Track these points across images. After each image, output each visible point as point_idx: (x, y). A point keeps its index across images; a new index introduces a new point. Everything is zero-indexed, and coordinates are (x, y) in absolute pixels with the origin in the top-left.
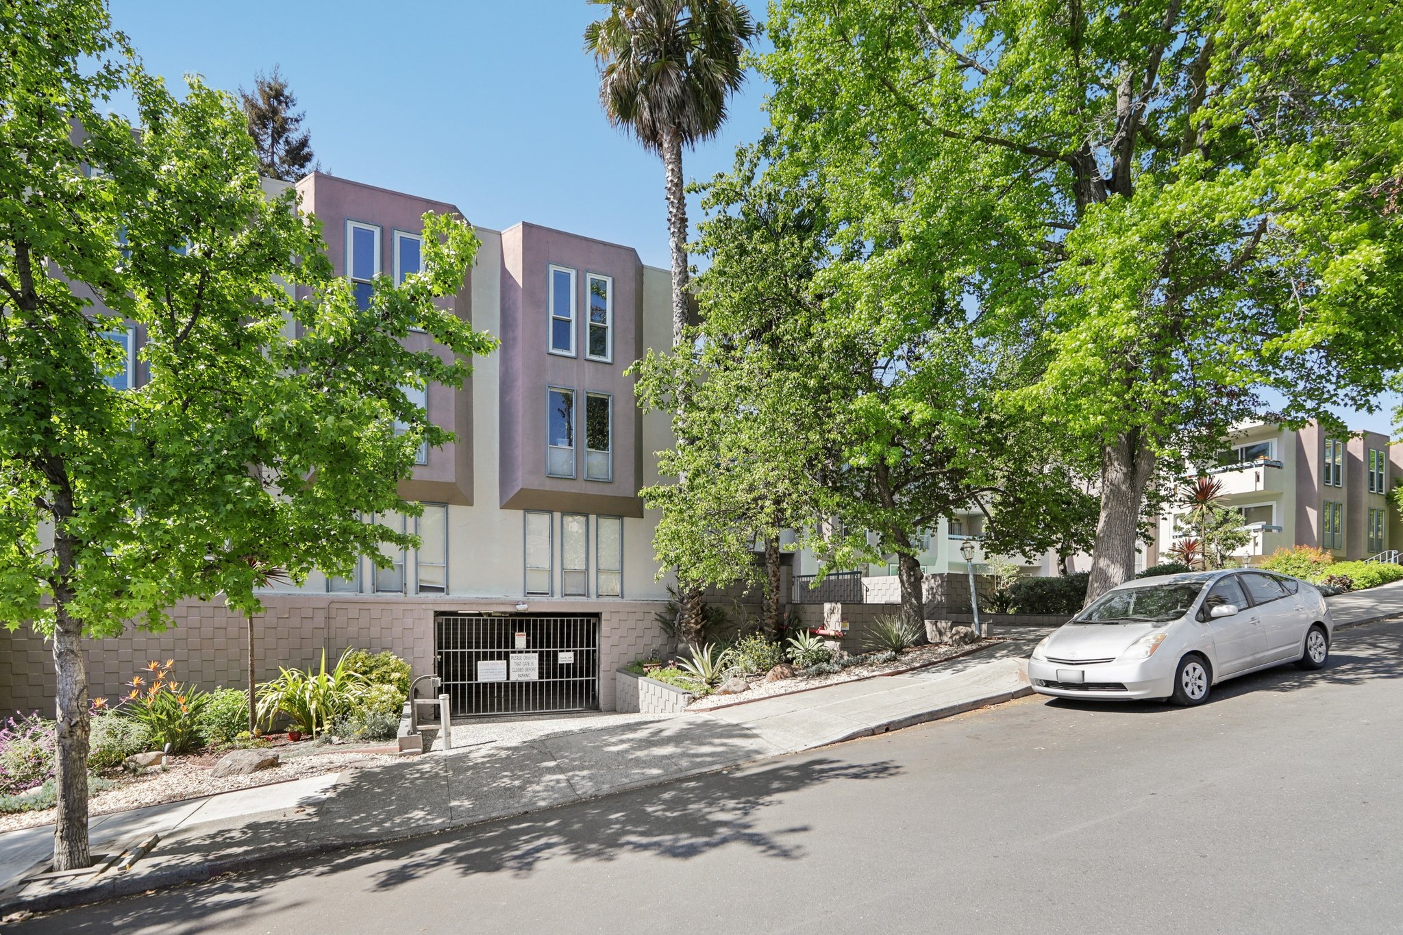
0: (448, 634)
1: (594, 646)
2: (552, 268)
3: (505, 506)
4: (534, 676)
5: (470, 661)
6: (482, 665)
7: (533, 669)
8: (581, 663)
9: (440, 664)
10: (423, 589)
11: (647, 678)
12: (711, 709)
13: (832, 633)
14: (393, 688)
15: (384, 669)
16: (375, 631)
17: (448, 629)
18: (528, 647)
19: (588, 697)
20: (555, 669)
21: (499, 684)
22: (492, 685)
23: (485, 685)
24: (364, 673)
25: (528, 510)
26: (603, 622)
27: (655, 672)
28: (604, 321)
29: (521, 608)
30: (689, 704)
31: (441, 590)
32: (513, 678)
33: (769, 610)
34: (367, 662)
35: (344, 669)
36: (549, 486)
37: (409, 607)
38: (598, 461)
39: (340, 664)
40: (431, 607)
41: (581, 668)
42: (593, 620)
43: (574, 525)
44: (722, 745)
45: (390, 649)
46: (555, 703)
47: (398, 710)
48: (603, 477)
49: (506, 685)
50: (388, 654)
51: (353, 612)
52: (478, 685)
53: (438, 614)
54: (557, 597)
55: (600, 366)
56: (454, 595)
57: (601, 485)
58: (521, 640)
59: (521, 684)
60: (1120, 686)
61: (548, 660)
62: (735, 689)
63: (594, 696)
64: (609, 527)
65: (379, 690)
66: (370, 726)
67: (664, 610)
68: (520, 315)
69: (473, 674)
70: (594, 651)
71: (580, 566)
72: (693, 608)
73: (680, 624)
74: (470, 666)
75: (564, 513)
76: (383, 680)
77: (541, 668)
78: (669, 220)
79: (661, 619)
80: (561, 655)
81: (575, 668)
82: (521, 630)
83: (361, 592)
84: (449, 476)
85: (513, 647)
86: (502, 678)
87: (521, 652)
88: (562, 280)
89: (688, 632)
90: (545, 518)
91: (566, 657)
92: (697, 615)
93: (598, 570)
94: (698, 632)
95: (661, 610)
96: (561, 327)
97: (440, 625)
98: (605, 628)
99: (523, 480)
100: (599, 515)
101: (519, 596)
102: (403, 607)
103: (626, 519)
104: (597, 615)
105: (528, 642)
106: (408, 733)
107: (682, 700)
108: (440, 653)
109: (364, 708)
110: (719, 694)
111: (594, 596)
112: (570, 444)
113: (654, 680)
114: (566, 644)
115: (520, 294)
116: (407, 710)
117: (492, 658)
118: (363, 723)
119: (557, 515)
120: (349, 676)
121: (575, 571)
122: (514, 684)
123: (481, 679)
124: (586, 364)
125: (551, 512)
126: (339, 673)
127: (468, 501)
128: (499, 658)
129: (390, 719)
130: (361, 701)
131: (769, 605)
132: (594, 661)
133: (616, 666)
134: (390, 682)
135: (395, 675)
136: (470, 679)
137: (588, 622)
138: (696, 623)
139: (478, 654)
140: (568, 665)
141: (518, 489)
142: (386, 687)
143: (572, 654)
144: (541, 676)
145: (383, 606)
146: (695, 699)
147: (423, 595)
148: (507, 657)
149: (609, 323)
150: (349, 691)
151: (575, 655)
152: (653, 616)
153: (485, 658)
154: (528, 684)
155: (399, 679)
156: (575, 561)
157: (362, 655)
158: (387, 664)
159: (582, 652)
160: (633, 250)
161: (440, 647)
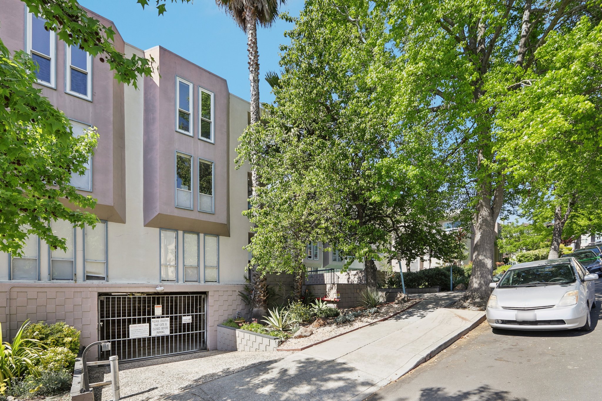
0: (108, 308)
1: (204, 312)
2: (178, 80)
3: (147, 225)
4: (167, 332)
5: (124, 325)
6: (132, 327)
7: (167, 328)
8: (196, 323)
9: (102, 328)
10: (89, 278)
11: (242, 329)
12: (302, 349)
13: (333, 300)
14: (66, 350)
15: (58, 335)
16: (51, 308)
17: (108, 304)
18: (163, 314)
19: (200, 342)
20: (180, 327)
21: (144, 339)
22: (139, 340)
23: (134, 340)
24: (41, 339)
25: (162, 228)
26: (209, 297)
27: (245, 326)
28: (210, 119)
29: (159, 289)
30: (279, 345)
31: (103, 278)
32: (154, 334)
33: (297, 289)
34: (44, 331)
35: (22, 338)
36: (177, 213)
37: (79, 290)
38: (206, 200)
39: (19, 334)
40: (95, 289)
41: (196, 325)
42: (203, 296)
43: (191, 238)
44: (340, 379)
45: (64, 320)
46: (180, 348)
47: (71, 365)
48: (209, 211)
49: (149, 339)
50: (62, 324)
51: (32, 294)
52: (129, 341)
53: (100, 294)
54: (181, 282)
55: (207, 144)
56: (111, 282)
57: (208, 215)
58: (158, 310)
59: (158, 338)
60: (562, 322)
61: (176, 322)
62: (306, 334)
63: (204, 341)
64: (211, 241)
65: (54, 352)
66: (45, 384)
67: (243, 289)
68: (157, 104)
69: (126, 334)
70: (204, 315)
71: (194, 263)
72: (262, 287)
73: (255, 296)
74: (124, 328)
75: (185, 232)
76: (57, 343)
77: (171, 327)
78: (249, 63)
79: (241, 294)
80: (183, 318)
81: (192, 326)
82: (158, 304)
83: (39, 279)
84: (109, 201)
85: (153, 314)
86: (146, 335)
87: (158, 317)
88: (184, 89)
89: (259, 301)
90: (173, 234)
91: (187, 319)
92: (264, 292)
93: (205, 267)
94: (265, 301)
95: (242, 289)
96: (184, 117)
97: (102, 302)
98: (211, 300)
99: (159, 208)
100: (206, 234)
101: (157, 282)
102: (73, 290)
103: (220, 237)
104: (205, 293)
105: (163, 311)
106: (81, 391)
107: (274, 343)
108: (102, 321)
109: (40, 368)
110: (296, 338)
111: (202, 282)
112: (189, 189)
113: (246, 330)
114: (187, 311)
115: (158, 91)
116: (79, 365)
117: (139, 322)
118: (38, 381)
119: (180, 233)
120: (28, 342)
121: (191, 267)
122: (154, 338)
123: (132, 337)
124: (199, 141)
125: (176, 230)
126: (18, 340)
127: (122, 221)
128: (144, 322)
129: (64, 374)
130: (38, 363)
131: (297, 286)
132: (204, 320)
133: (217, 323)
134: (64, 344)
135: (68, 339)
136: (124, 336)
137: (200, 297)
138: (264, 296)
139: (129, 320)
140: (188, 324)
141: (157, 214)
142: (59, 349)
143: (190, 317)
144: (171, 332)
145: (57, 290)
146: (282, 342)
147: (89, 282)
148: (149, 321)
149: (212, 120)
150: (26, 355)
151: (193, 318)
152: (237, 293)
153: (134, 323)
154: (163, 337)
155: (71, 342)
156: (191, 261)
157: (40, 325)
158: (61, 331)
159: (196, 315)
160: (225, 81)
161: (102, 317)
